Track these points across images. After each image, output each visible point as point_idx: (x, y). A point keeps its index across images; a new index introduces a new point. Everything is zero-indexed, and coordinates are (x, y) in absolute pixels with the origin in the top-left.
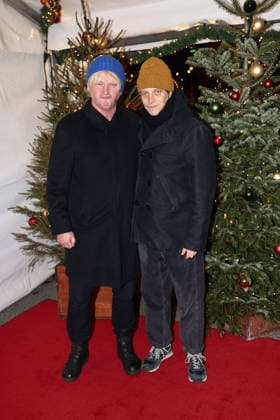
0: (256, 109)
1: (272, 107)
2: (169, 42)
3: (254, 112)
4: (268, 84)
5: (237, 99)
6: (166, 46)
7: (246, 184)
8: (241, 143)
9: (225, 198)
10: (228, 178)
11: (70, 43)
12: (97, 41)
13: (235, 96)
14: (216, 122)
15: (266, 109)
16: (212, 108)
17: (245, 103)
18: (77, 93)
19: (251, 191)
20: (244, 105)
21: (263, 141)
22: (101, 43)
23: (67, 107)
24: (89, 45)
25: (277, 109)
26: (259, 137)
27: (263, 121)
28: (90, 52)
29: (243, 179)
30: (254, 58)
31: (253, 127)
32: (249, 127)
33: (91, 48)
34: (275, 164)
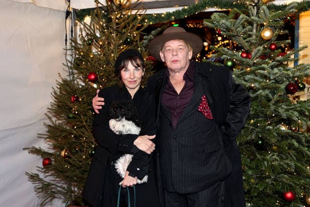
0: (266, 66)
1: (277, 66)
2: (181, 8)
3: (264, 69)
4: (273, 47)
5: (246, 57)
6: (178, 12)
8: (252, 95)
11: (96, 1)
12: (122, 1)
13: (245, 55)
15: (272, 68)
16: (227, 63)
17: (255, 61)
18: (101, 45)
19: (261, 139)
20: (254, 63)
21: (270, 96)
22: (126, 3)
23: (92, 56)
24: (114, 4)
25: (282, 69)
26: (267, 92)
27: (272, 77)
28: (115, 10)
29: (254, 128)
30: (265, 24)
31: (262, 82)
32: (260, 82)
33: (116, 7)
34: (284, 116)
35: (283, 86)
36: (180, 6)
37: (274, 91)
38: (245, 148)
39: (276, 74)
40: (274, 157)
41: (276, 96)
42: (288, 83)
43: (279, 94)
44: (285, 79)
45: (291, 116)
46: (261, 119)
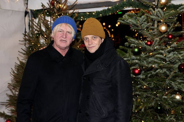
0: (163, 52)
1: (173, 51)
2: (106, 8)
3: (162, 54)
4: (170, 36)
5: (150, 45)
6: (104, 11)
7: (156, 101)
8: (153, 73)
9: (143, 110)
10: (145, 96)
11: (43, 5)
12: (60, 5)
13: (149, 43)
14: (137, 59)
15: (169, 52)
16: (134, 50)
17: (155, 48)
18: (46, 37)
19: (160, 105)
20: (155, 49)
21: (168, 72)
22: (63, 7)
23: (39, 46)
24: (55, 8)
25: (177, 53)
26: (165, 70)
27: (167, 60)
28: (56, 12)
29: (155, 97)
30: (162, 21)
31: (161, 63)
32: (159, 63)
33: (57, 10)
34: (176, 88)
35: (177, 66)
36: (106, 6)
37: (170, 69)
38: (151, 111)
39: (170, 57)
40: (171, 119)
41: (172, 73)
42: (180, 63)
43: (174, 71)
44: (177, 61)
45: (181, 88)
46: (160, 90)
